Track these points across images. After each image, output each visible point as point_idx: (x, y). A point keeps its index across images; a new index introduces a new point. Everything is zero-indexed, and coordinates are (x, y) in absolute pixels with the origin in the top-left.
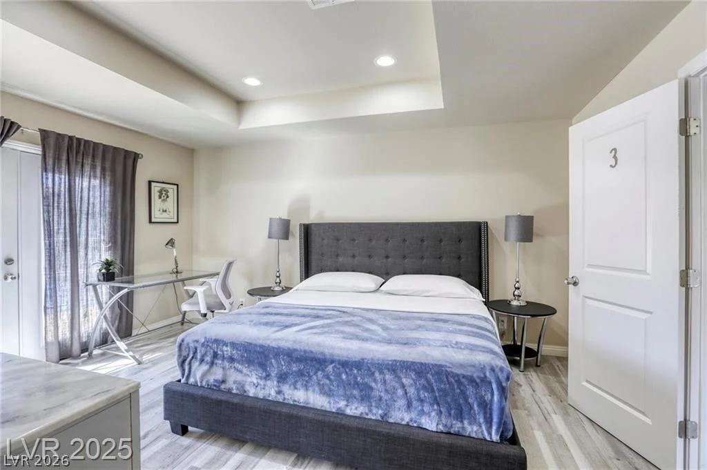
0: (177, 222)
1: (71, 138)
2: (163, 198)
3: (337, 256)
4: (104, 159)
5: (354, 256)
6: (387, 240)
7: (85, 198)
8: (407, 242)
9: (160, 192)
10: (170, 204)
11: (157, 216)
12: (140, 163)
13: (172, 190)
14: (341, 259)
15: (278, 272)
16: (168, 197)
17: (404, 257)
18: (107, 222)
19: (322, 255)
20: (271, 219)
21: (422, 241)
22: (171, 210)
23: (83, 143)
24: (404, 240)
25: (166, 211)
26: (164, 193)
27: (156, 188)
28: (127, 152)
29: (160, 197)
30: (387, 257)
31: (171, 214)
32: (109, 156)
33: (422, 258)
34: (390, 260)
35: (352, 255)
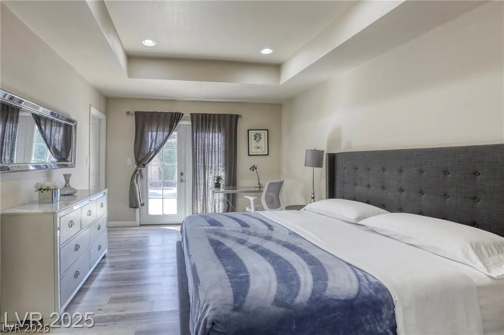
0: (268, 155)
1: (202, 114)
2: (257, 139)
3: (355, 184)
4: (219, 121)
5: (369, 186)
6: (401, 171)
7: (217, 144)
8: (425, 173)
9: (255, 136)
10: (263, 143)
11: (253, 151)
12: (239, 120)
13: (264, 134)
14: (358, 188)
15: (313, 194)
16: (261, 138)
17: (421, 193)
18: (222, 156)
19: (344, 183)
20: (307, 150)
21: (446, 172)
22: (263, 147)
23: (208, 115)
24: (421, 172)
25: (259, 148)
26: (258, 136)
27: (252, 133)
28: (231, 116)
29: (255, 139)
30: (401, 190)
31: (263, 150)
32: (222, 120)
33: (446, 196)
34: (403, 194)
35: (367, 184)
